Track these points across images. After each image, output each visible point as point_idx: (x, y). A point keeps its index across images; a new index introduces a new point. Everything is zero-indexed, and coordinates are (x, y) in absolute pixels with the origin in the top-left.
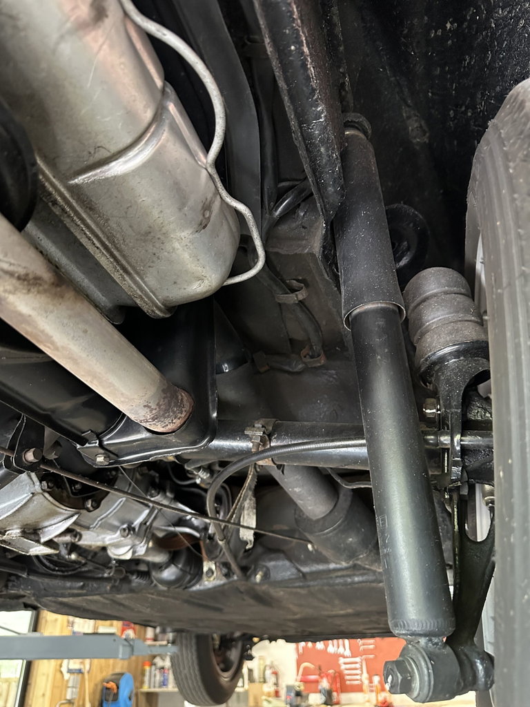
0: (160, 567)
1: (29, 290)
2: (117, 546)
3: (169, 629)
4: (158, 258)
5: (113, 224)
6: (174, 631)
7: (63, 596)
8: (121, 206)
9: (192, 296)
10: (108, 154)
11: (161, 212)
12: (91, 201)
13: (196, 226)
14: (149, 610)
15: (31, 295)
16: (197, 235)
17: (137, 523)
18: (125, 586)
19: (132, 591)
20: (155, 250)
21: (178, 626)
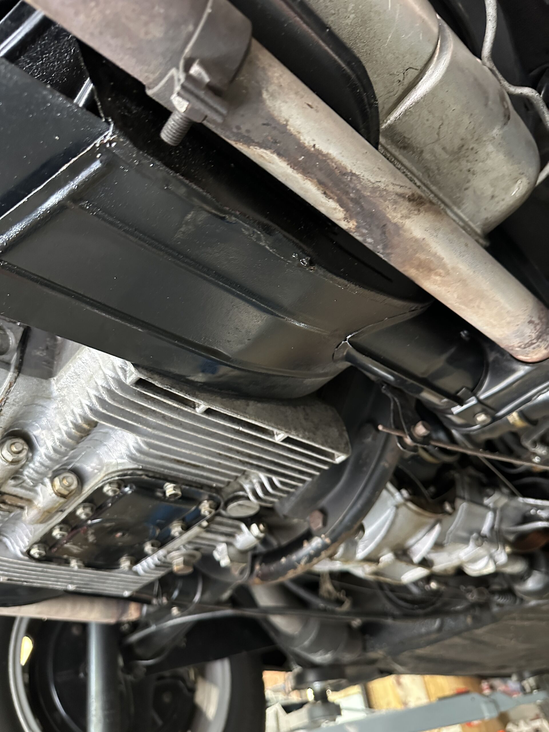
0: (522, 578)
1: (419, 210)
2: (474, 560)
3: (526, 674)
4: (474, 174)
5: (427, 156)
6: (534, 674)
7: (419, 647)
8: (433, 128)
9: (512, 206)
10: (416, 73)
11: (471, 115)
12: (404, 137)
13: (502, 119)
14: (513, 642)
15: (422, 214)
16: (506, 128)
17: (485, 529)
18: (486, 616)
19: (495, 619)
20: (469, 165)
21: (538, 665)
